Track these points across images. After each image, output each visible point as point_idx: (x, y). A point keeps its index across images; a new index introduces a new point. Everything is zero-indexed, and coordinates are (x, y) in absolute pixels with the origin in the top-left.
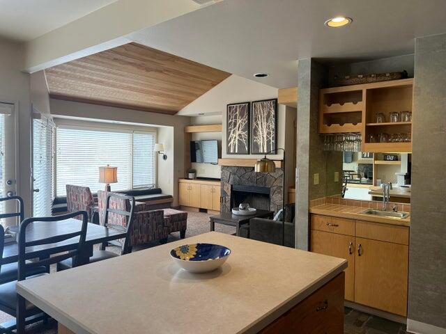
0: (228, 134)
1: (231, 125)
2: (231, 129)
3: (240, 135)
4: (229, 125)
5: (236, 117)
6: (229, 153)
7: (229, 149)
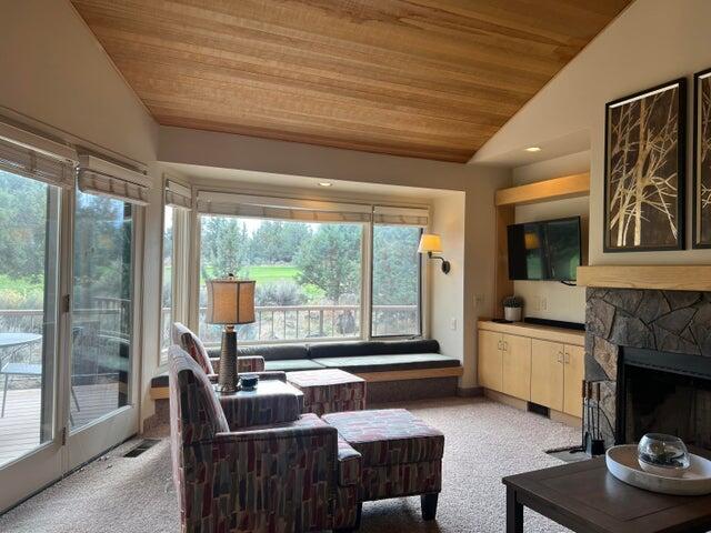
0: (609, 190)
1: (618, 162)
2: (618, 175)
3: (649, 189)
4: (611, 162)
5: (635, 135)
6: (609, 247)
7: (610, 235)
